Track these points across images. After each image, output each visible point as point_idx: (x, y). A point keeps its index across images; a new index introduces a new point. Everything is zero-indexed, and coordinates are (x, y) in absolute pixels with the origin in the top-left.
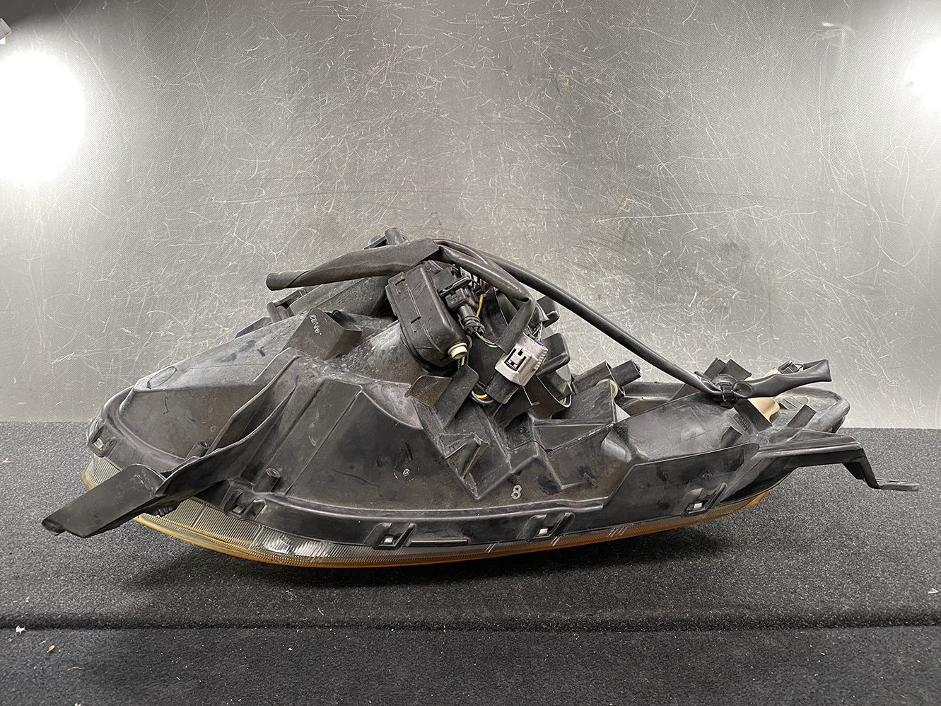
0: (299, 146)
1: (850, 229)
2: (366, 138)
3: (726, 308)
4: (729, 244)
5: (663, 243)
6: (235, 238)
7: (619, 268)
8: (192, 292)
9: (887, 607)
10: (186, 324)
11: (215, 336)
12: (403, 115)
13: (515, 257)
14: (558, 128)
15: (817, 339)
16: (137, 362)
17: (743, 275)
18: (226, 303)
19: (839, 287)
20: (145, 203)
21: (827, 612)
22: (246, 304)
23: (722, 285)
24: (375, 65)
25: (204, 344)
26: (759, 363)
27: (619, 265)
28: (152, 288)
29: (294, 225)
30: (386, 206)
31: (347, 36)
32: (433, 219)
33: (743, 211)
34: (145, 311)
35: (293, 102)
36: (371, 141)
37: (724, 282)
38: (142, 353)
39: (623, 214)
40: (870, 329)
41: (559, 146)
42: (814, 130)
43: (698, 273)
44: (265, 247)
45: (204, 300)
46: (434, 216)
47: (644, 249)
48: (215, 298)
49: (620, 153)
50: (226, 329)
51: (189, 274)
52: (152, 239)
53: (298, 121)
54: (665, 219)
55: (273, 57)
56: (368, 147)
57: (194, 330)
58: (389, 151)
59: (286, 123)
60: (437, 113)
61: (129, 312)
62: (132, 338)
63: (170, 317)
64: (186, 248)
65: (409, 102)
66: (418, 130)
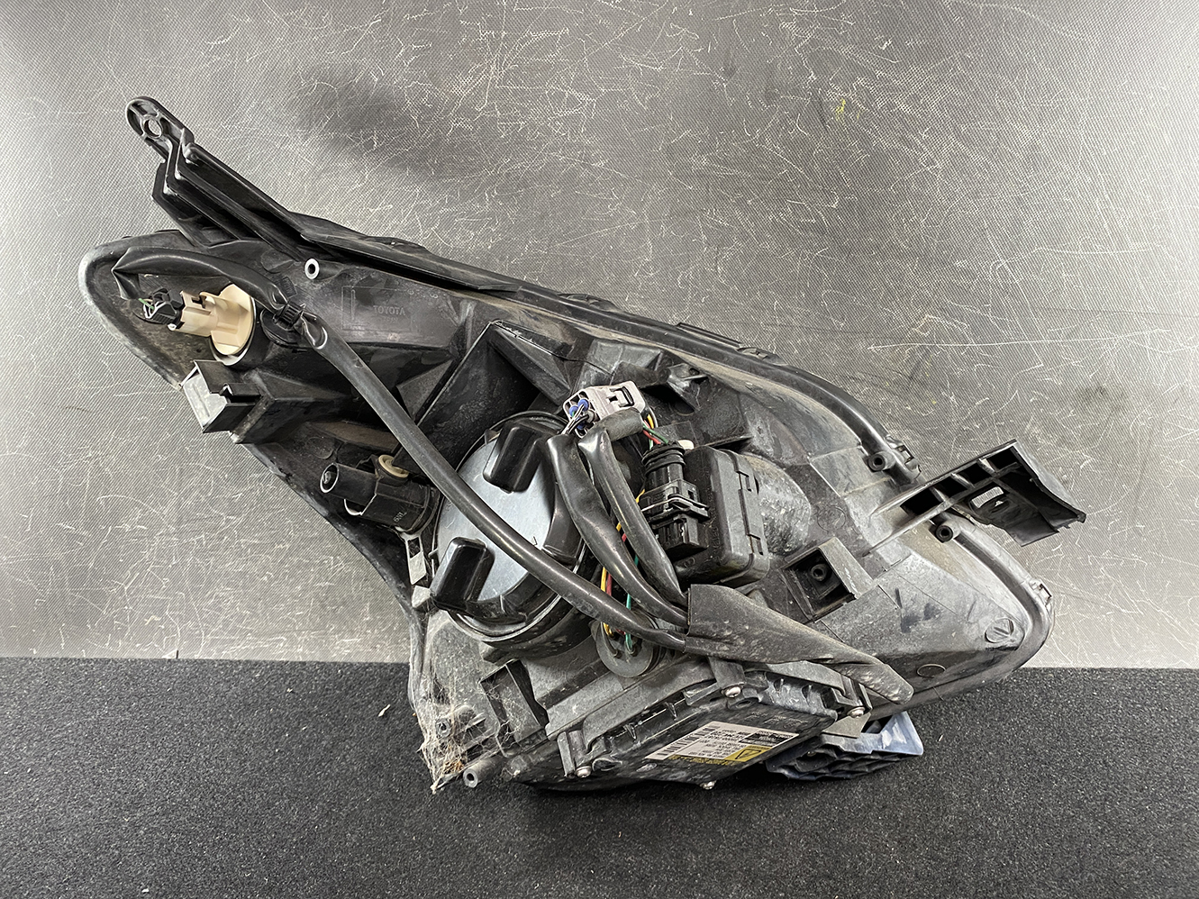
2: (454, 209)
4: (1094, 389)
5: (980, 385)
7: (897, 420)
8: (167, 466)
10: (164, 513)
11: (215, 529)
12: (522, 167)
14: (814, 190)
16: (93, 569)
17: (1105, 435)
18: (228, 480)
22: (260, 480)
23: (1066, 449)
24: (466, 74)
25: (198, 541)
26: (1104, 562)
28: (98, 462)
31: (407, 17)
33: (1132, 338)
34: (92, 497)
36: (463, 215)
37: (1070, 446)
38: (99, 556)
39: (916, 338)
43: (1029, 431)
45: (190, 477)
47: (943, 393)
48: (208, 473)
49: (926, 239)
50: (232, 518)
51: (157, 439)
52: (82, 385)
53: (324, 180)
54: (990, 350)
56: (458, 225)
57: (180, 522)
58: (497, 232)
59: (303, 182)
60: (585, 160)
61: (65, 499)
62: (77, 536)
63: (137, 504)
64: (146, 398)
65: (531, 143)
66: (549, 194)
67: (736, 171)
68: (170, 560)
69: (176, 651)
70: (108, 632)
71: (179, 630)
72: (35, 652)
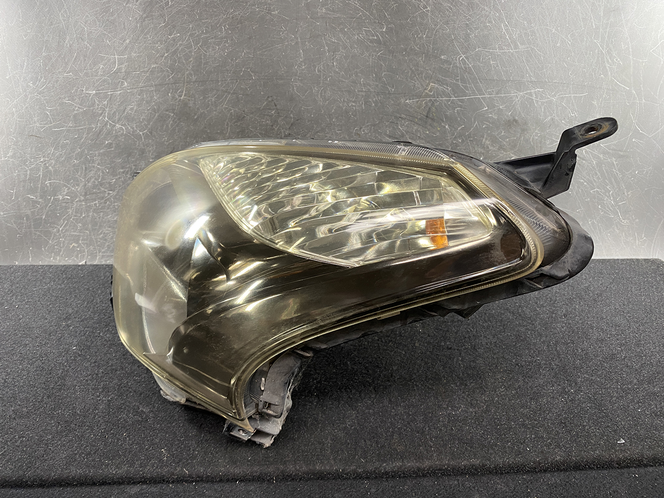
0: (150, 44)
2: (208, 35)
4: (512, 120)
5: (459, 119)
6: (107, 121)
7: (422, 139)
8: (79, 166)
9: (587, 456)
10: (79, 190)
11: (103, 198)
12: (239, 14)
13: (338, 130)
14: (375, 22)
16: (45, 219)
17: (520, 143)
18: (108, 173)
20: (26, 96)
21: (545, 461)
22: (123, 172)
23: (502, 152)
25: (95, 204)
27: (422, 137)
28: (45, 164)
29: (154, 110)
30: (229, 93)
32: (270, 102)
33: (526, 94)
34: (44, 182)
36: (212, 38)
37: (505, 150)
38: (47, 212)
39: (427, 96)
40: (614, 183)
41: (376, 38)
42: (595, 24)
43: (485, 143)
45: (90, 171)
46: (270, 99)
47: (443, 124)
48: (99, 169)
49: (427, 45)
50: (111, 192)
51: (74, 152)
54: (462, 101)
56: (210, 43)
57: (86, 194)
58: (229, 46)
60: (269, 10)
61: (30, 183)
63: (65, 185)
64: (68, 131)
66: (253, 27)
67: (339, 15)
68: (81, 215)
69: (85, 261)
71: (86, 250)
72: (17, 263)
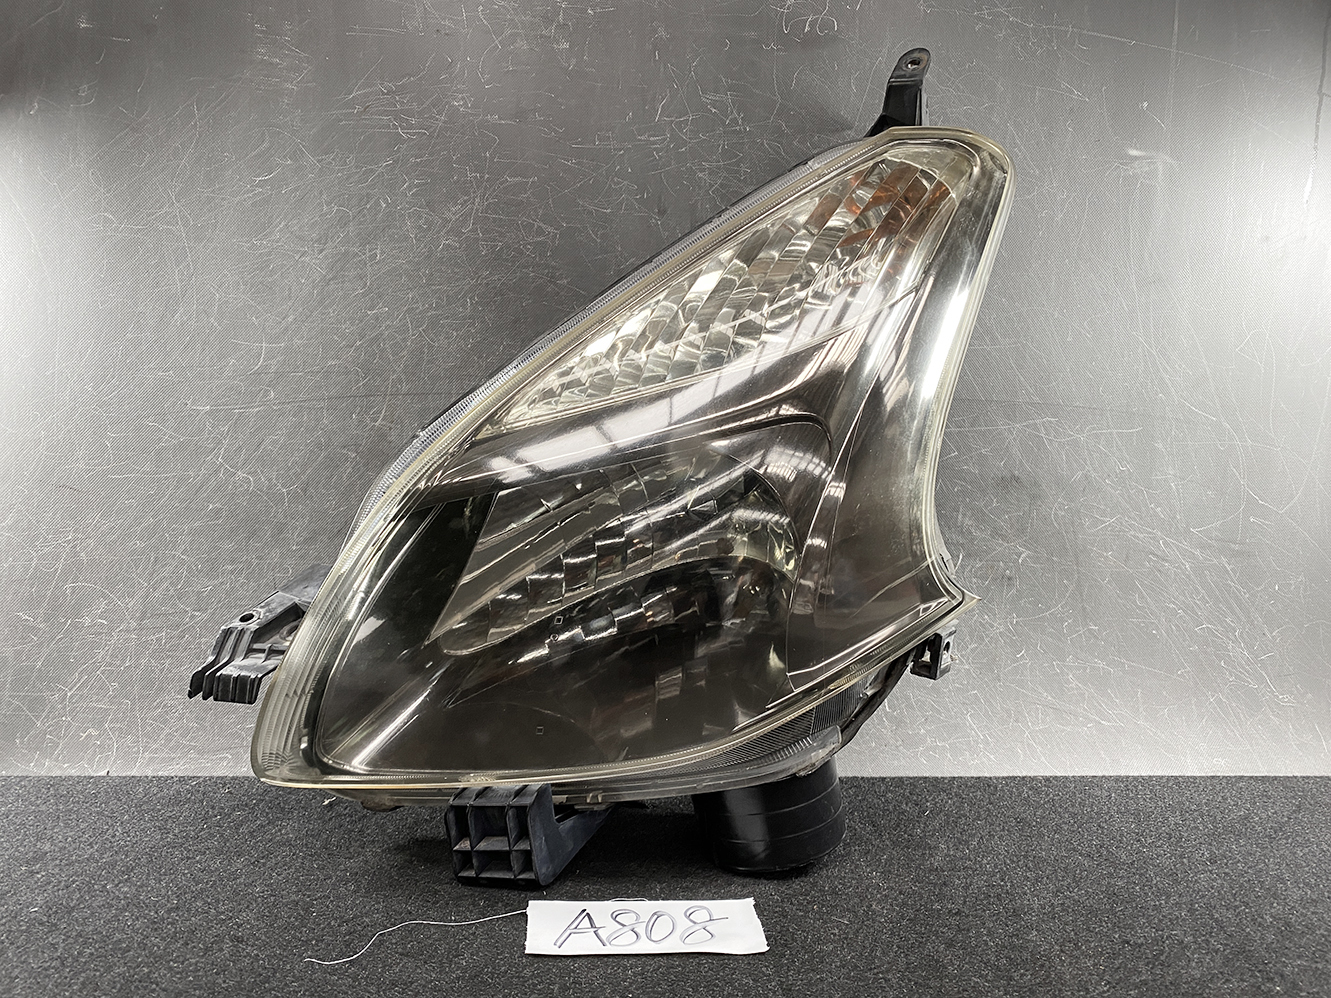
1: (1193, 455)
3: (1010, 579)
15: (1157, 629)
19: (1185, 545)
24: (456, 204)
26: (1071, 668)
31: (412, 160)
35: (326, 256)
44: (270, 480)
52: (81, 465)
53: (332, 285)
55: (296, 189)
59: (314, 288)
62: (34, 629)
65: (507, 260)
70: (37, 749)
